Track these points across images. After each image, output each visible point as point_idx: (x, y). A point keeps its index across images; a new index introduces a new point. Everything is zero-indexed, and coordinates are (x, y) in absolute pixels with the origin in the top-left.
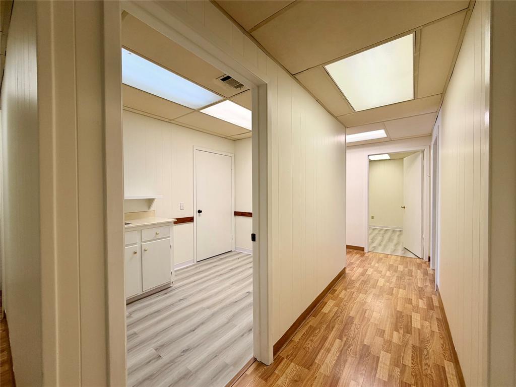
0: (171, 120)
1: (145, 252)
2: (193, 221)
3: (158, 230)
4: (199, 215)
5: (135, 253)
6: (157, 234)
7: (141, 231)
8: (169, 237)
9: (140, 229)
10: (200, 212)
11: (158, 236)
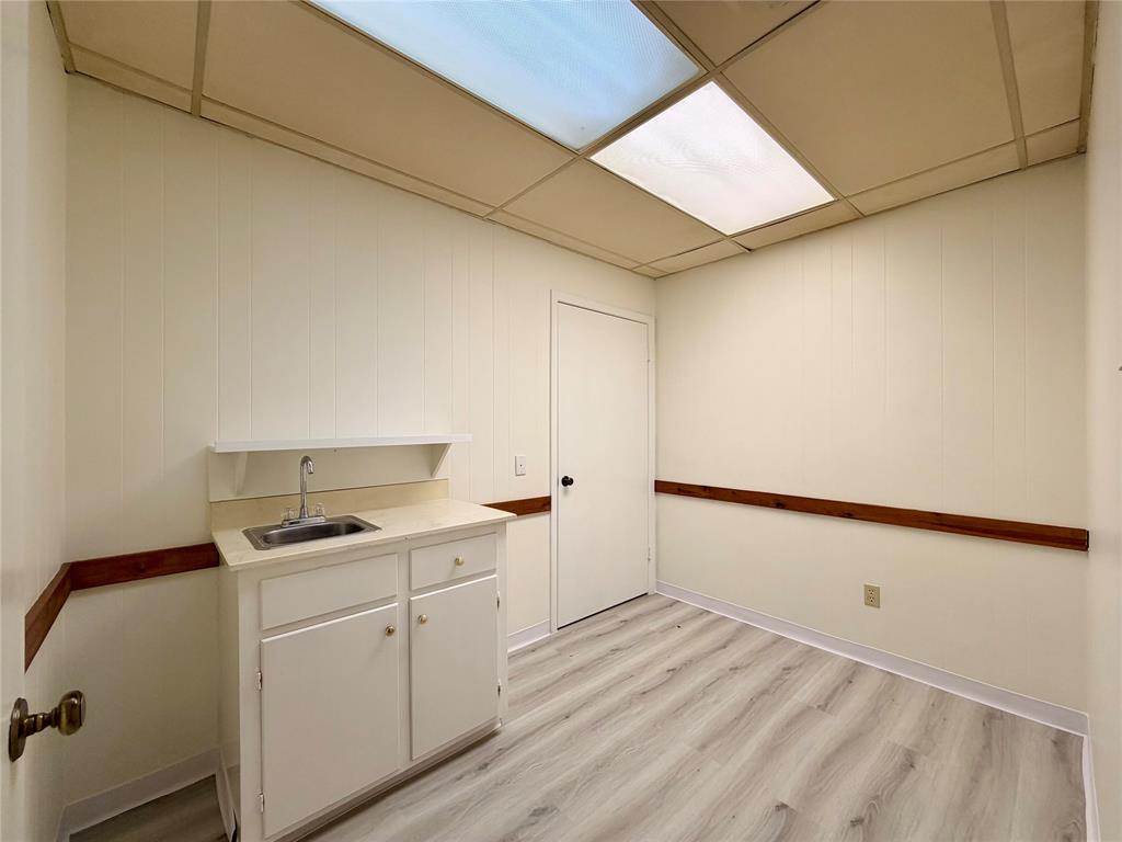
0: (496, 210)
1: (421, 626)
2: (550, 510)
3: (462, 551)
4: (566, 492)
5: (390, 632)
6: (457, 562)
7: (409, 553)
8: (493, 571)
9: (408, 547)
10: (567, 482)
11: (462, 571)
